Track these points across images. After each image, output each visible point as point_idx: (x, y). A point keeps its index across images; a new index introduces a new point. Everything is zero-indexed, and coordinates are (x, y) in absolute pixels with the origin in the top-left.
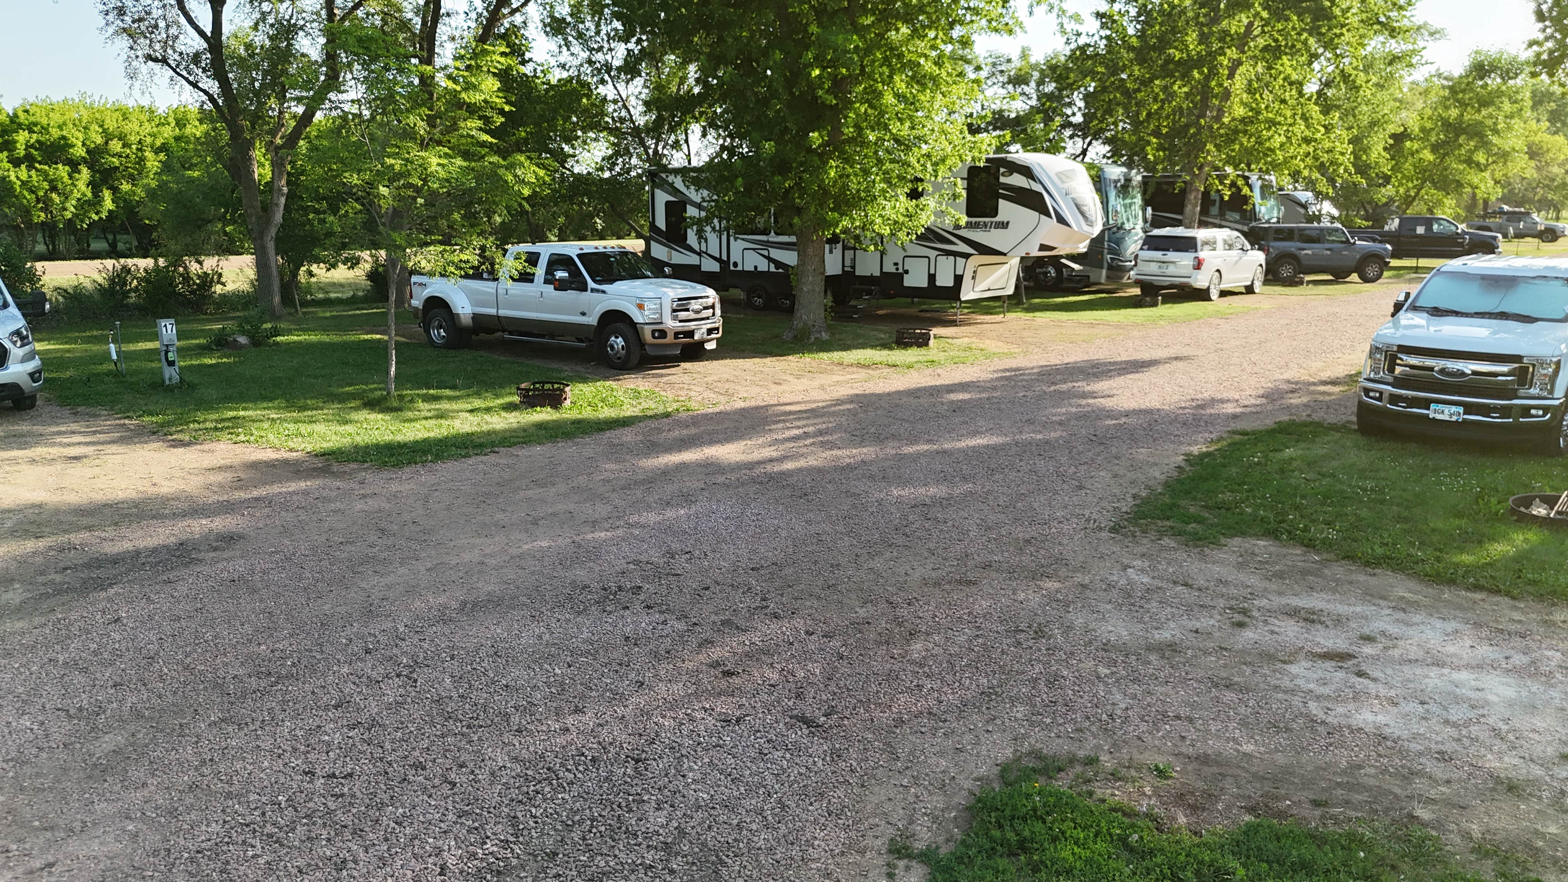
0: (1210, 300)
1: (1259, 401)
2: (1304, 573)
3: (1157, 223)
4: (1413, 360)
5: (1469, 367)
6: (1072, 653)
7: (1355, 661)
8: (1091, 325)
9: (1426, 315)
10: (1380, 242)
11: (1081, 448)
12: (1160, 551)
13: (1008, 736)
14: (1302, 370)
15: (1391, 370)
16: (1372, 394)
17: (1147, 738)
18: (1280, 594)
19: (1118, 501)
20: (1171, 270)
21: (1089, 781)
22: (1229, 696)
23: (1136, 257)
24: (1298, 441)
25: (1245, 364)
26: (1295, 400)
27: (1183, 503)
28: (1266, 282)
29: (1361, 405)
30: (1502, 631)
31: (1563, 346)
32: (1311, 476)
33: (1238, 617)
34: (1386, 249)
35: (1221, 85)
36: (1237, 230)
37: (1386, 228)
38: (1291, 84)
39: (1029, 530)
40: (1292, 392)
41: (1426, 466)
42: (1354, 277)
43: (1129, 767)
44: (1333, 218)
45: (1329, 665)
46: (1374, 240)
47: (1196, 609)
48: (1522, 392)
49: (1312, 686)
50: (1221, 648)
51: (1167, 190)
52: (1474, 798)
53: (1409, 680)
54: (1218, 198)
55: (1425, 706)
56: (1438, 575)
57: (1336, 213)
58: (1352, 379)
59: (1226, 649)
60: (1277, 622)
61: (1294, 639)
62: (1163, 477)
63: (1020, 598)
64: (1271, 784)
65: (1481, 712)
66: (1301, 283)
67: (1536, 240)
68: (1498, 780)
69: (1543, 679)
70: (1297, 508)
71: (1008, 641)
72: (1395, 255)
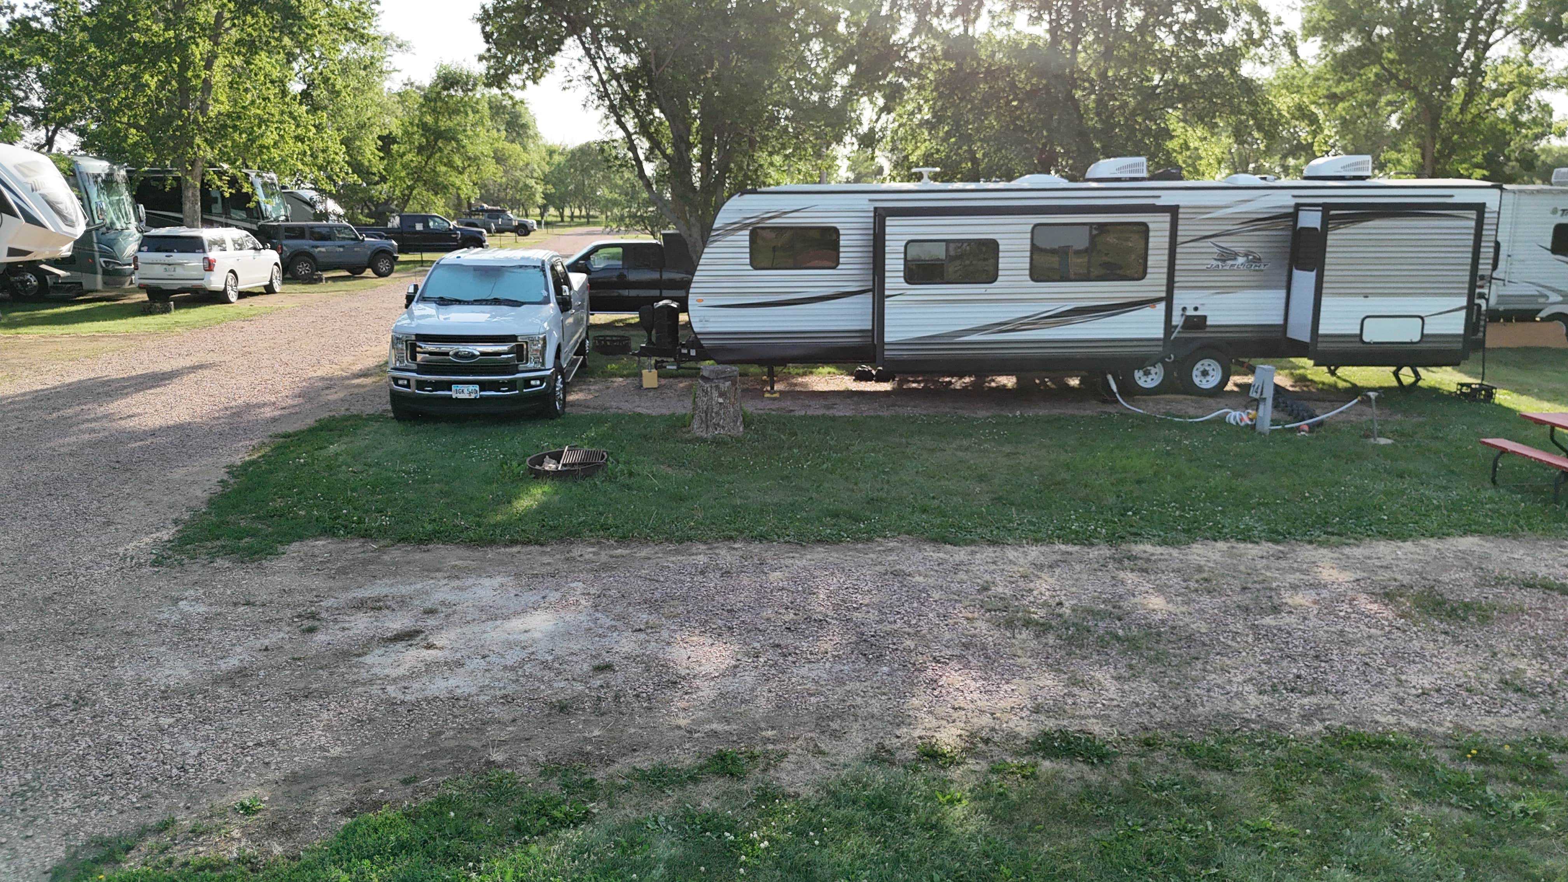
0: (229, 302)
1: (296, 401)
2: (365, 563)
3: (153, 221)
4: (431, 347)
5: (477, 349)
6: (125, 713)
7: (422, 636)
8: (93, 338)
9: (434, 305)
10: (387, 238)
11: (102, 479)
12: (213, 574)
13: (56, 833)
14: (334, 366)
15: (414, 358)
16: (400, 382)
17: (228, 778)
18: (346, 589)
19: (157, 530)
20: (179, 272)
21: (167, 848)
22: (310, 704)
23: (136, 259)
24: (340, 436)
25: (277, 366)
26: (333, 396)
27: (231, 518)
28: (285, 281)
29: (394, 395)
30: (536, 576)
31: (546, 325)
32: (359, 467)
33: (307, 624)
34: (392, 245)
35: (198, 76)
36: (245, 229)
37: (390, 225)
38: (272, 82)
39: (49, 584)
40: (327, 388)
41: (457, 442)
42: (369, 272)
43: (211, 816)
44: (339, 216)
45: (400, 646)
46: (381, 237)
47: (262, 626)
48: (521, 367)
49: (386, 671)
50: (294, 659)
51: (157, 187)
52: (536, 728)
53: (470, 640)
54: (219, 196)
55: (487, 659)
56: (481, 538)
57: (341, 211)
58: (381, 368)
59: (299, 659)
60: (347, 618)
61: (365, 631)
62: (206, 495)
63: (48, 668)
64: (363, 779)
65: (531, 650)
66: (320, 280)
67: (513, 234)
68: (552, 706)
69: (573, 608)
70: (349, 501)
71: (40, 722)
72: (402, 250)
